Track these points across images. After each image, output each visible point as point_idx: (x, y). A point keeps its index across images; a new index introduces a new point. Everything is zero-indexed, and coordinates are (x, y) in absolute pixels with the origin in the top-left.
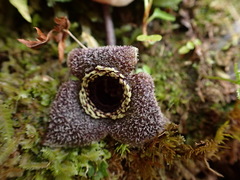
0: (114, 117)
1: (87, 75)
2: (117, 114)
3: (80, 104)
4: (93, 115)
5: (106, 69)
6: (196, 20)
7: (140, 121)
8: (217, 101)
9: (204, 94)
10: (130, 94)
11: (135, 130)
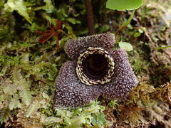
0: (103, 83)
1: (81, 55)
2: (105, 80)
3: (77, 76)
4: (88, 83)
5: (95, 48)
6: (140, 16)
7: (123, 81)
8: (166, 63)
9: (156, 61)
10: (113, 64)
11: (120, 88)
